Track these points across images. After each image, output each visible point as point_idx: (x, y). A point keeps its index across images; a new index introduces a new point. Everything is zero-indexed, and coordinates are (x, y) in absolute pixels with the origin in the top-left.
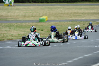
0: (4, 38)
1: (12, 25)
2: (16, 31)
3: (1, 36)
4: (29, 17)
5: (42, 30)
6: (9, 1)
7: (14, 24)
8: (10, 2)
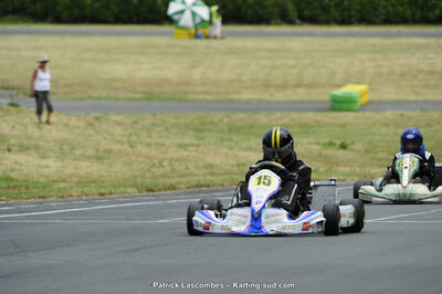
0: (174, 181)
1: (211, 123)
2: (226, 150)
3: (161, 171)
4: (283, 86)
5: (343, 147)
6: (194, 14)
7: (216, 116)
8: (198, 20)
